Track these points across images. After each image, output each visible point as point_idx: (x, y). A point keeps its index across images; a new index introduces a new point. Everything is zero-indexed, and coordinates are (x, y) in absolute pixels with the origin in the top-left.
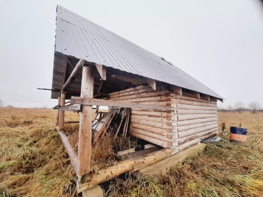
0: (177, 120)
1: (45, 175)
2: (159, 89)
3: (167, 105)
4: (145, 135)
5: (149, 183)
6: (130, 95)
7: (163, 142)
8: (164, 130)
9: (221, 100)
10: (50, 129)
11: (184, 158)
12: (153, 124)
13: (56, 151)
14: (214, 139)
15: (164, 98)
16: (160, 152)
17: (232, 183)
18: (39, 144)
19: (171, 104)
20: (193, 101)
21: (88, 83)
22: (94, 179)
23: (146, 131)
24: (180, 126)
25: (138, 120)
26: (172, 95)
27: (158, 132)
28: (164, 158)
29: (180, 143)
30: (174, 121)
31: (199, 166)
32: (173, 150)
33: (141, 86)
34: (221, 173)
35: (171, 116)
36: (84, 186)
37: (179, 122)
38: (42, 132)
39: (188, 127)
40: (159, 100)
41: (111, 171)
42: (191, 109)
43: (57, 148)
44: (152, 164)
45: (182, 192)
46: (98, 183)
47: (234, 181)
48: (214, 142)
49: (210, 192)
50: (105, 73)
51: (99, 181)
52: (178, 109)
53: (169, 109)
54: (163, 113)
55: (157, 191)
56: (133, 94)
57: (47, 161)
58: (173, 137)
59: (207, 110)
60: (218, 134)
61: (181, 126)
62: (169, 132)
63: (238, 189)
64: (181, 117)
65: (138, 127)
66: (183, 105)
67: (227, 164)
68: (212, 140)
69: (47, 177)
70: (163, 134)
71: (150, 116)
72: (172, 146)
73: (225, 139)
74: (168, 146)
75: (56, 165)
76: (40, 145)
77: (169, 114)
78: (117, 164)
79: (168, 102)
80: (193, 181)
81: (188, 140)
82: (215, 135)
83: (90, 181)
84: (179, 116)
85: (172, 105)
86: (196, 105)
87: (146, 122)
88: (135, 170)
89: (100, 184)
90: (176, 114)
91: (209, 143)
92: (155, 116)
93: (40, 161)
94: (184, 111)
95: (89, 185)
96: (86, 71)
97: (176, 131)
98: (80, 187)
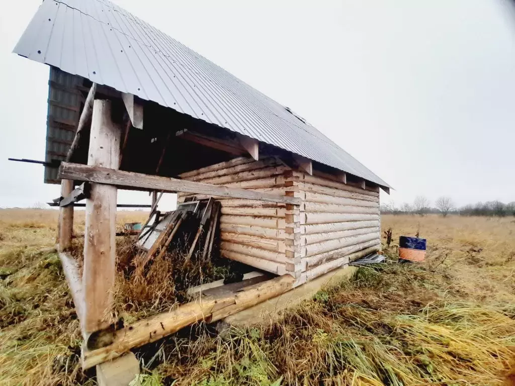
0: (304, 223)
1: (19, 339)
2: (272, 164)
3: (287, 193)
4: (247, 255)
5: (242, 341)
6: (219, 176)
7: (278, 265)
8: (280, 242)
9: (386, 189)
10: (42, 250)
11: (315, 292)
12: (261, 231)
13: (49, 294)
14: (373, 259)
15: (281, 180)
16: (269, 283)
17: (390, 329)
18: (12, 282)
19: (293, 192)
20: (336, 188)
21: (104, 135)
22: (121, 340)
23: (248, 245)
24: (310, 234)
25: (234, 225)
26: (295, 174)
27: (269, 246)
28: (277, 293)
29: (309, 264)
30: (298, 224)
31: (339, 304)
32: (296, 278)
33: (240, 159)
34: (374, 314)
35: (293, 215)
36: (97, 354)
37: (308, 227)
38: (23, 256)
39: (325, 236)
40: (272, 185)
41: (161, 323)
42: (332, 204)
43: (52, 288)
44: (252, 306)
45: (302, 351)
46: (130, 347)
47: (393, 327)
48: (371, 264)
49: (348, 346)
50: (140, 114)
51: (131, 343)
52: (308, 203)
53: (289, 202)
54: (278, 209)
55: (255, 353)
56: (225, 175)
57: (26, 313)
58: (296, 255)
59: (362, 207)
60: (380, 251)
61: (312, 235)
62: (290, 246)
63: (400, 340)
64: (312, 217)
65: (233, 239)
66: (317, 195)
67: (387, 298)
68: (369, 261)
69: (22, 344)
70: (279, 251)
71: (255, 216)
72: (293, 271)
73: (392, 259)
74: (287, 272)
75: (45, 321)
76: (16, 283)
77: (290, 212)
78: (175, 309)
79: (288, 189)
80: (322, 331)
81: (324, 260)
82: (374, 252)
83: (111, 343)
84: (310, 216)
85: (296, 195)
86: (342, 197)
87: (247, 229)
88: (215, 319)
89: (134, 350)
90: (304, 211)
91: (362, 265)
92: (265, 217)
93: (11, 313)
94: (318, 207)
95: (107, 352)
96: (101, 108)
97: (303, 244)
98: (86, 358)
